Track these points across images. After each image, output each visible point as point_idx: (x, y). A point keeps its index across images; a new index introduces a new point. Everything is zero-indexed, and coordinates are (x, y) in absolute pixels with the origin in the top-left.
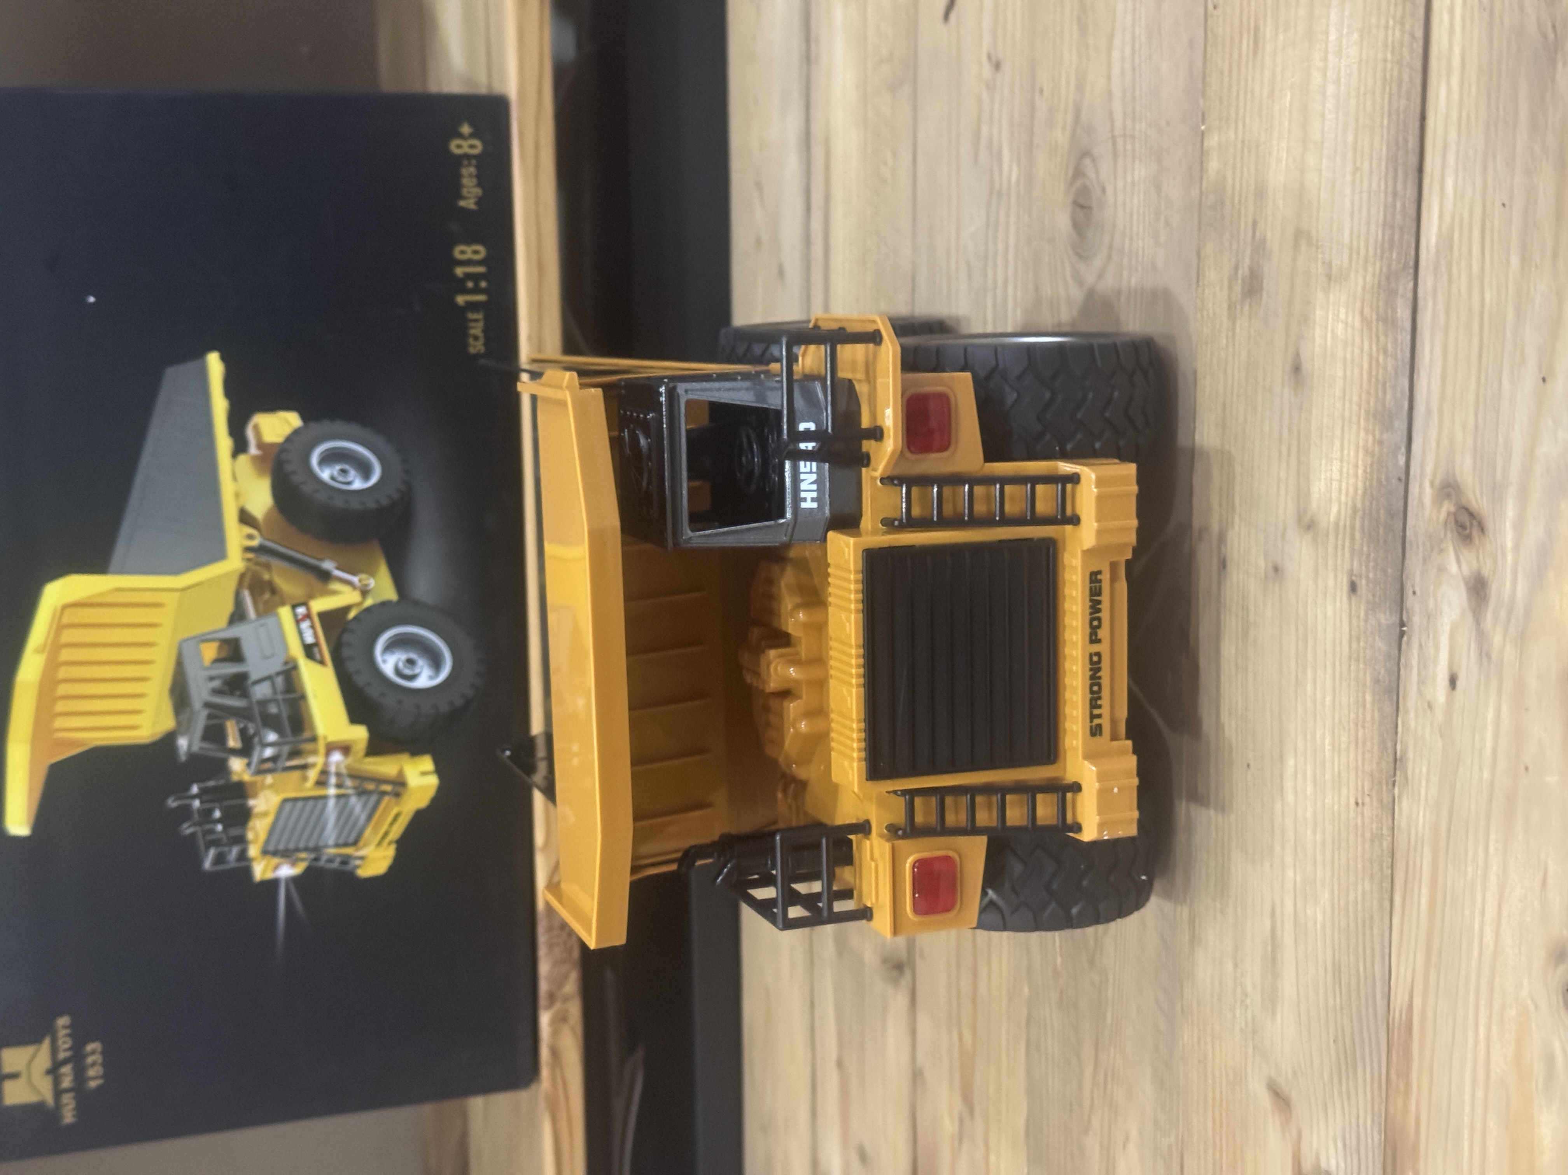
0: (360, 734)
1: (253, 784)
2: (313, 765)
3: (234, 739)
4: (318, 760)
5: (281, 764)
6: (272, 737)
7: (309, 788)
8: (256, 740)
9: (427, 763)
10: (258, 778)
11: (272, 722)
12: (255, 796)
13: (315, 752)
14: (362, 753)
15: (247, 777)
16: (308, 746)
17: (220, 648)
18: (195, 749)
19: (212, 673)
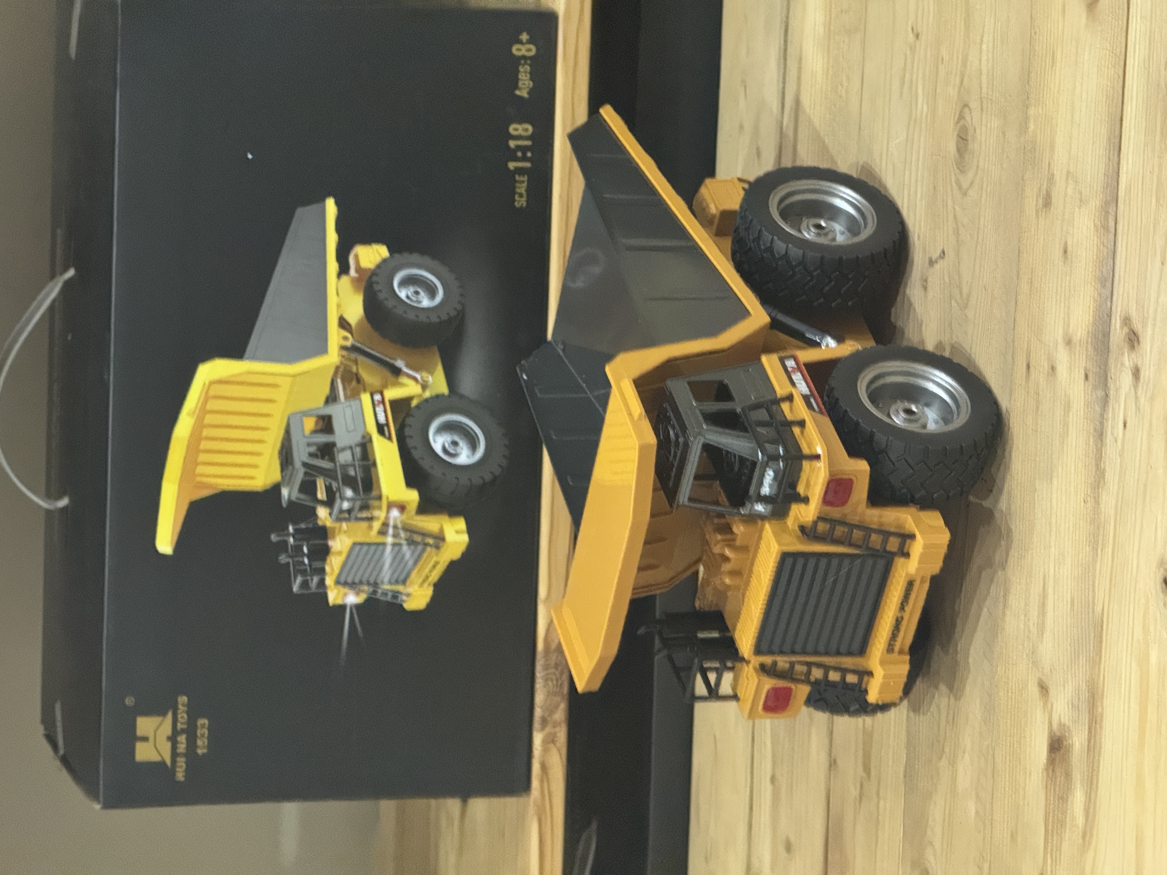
0: (413, 496)
1: (334, 529)
2: (378, 518)
3: (322, 494)
4: (381, 514)
5: (353, 515)
6: (349, 493)
7: (373, 536)
8: (338, 494)
9: (461, 524)
10: (337, 525)
11: (349, 482)
12: (333, 537)
13: (380, 508)
14: (413, 512)
15: (329, 523)
16: (375, 503)
17: (317, 423)
18: (293, 498)
19: (308, 440)
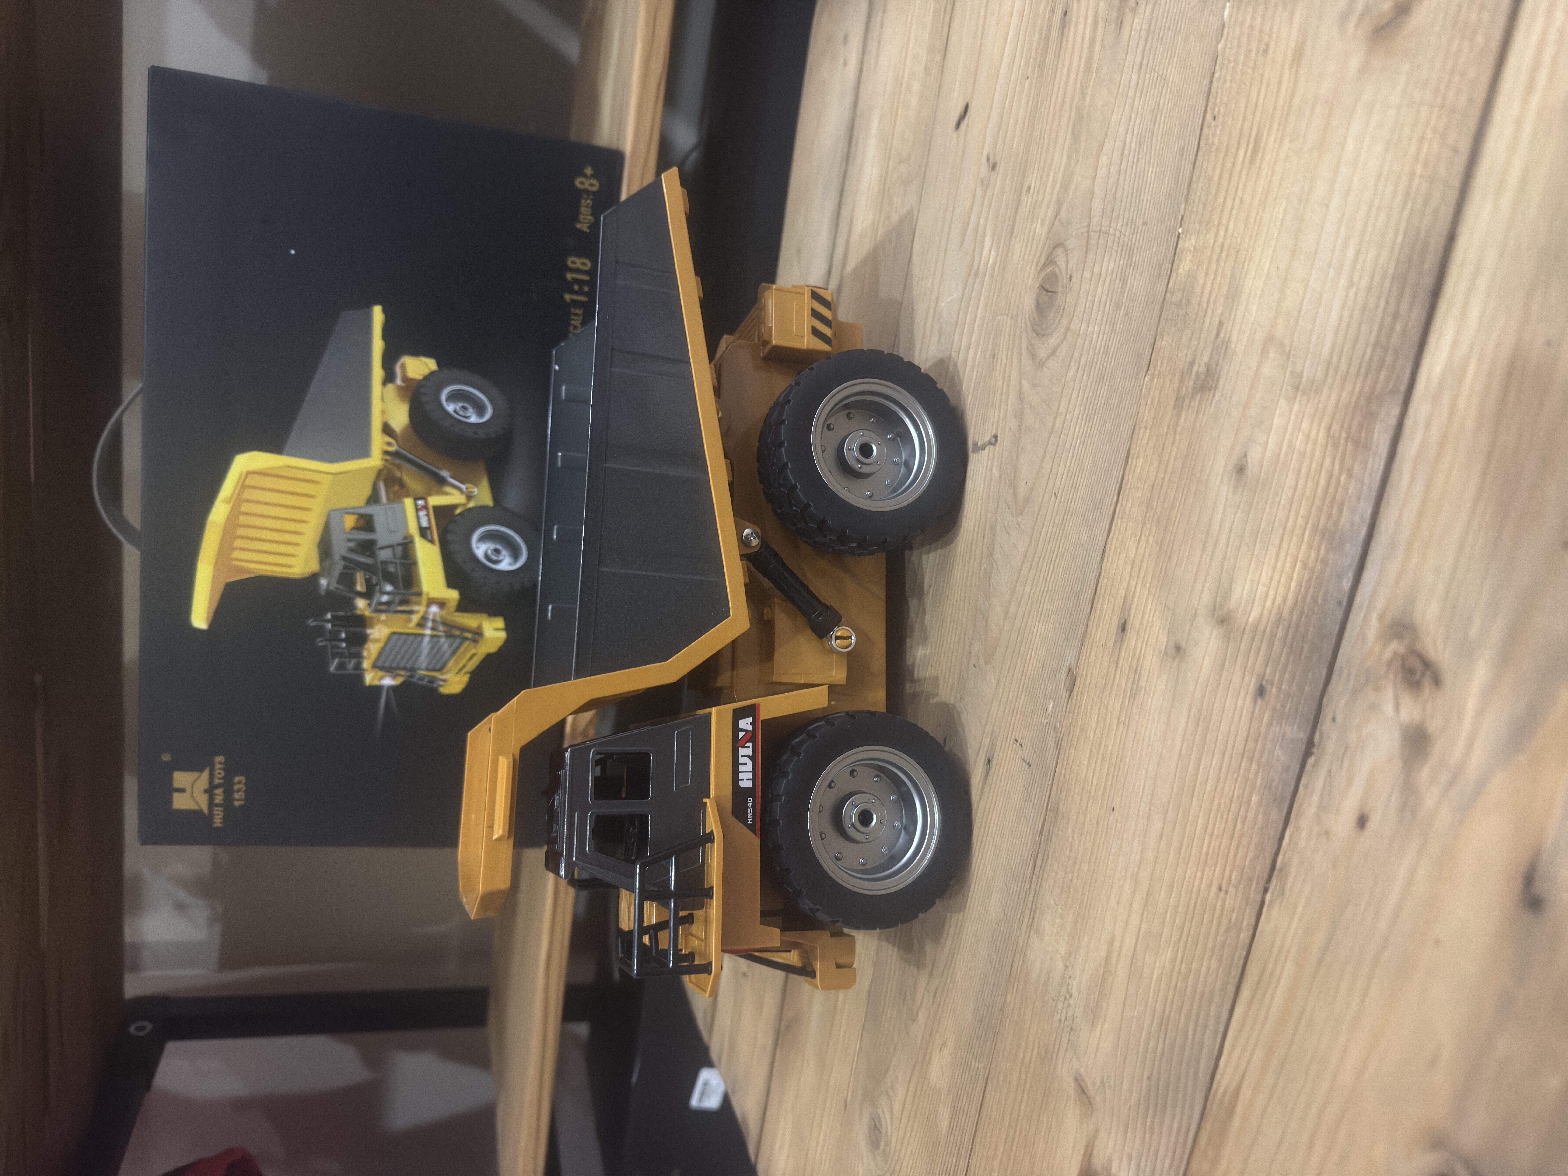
0: (453, 595)
1: (371, 618)
2: (417, 612)
3: (361, 585)
4: (421, 609)
5: (393, 608)
6: (389, 588)
7: (411, 626)
8: (378, 588)
9: (499, 623)
10: (376, 615)
11: (389, 578)
12: (371, 627)
13: (419, 603)
14: (453, 609)
15: (367, 613)
16: (414, 599)
17: (358, 520)
18: (332, 588)
19: (350, 536)
